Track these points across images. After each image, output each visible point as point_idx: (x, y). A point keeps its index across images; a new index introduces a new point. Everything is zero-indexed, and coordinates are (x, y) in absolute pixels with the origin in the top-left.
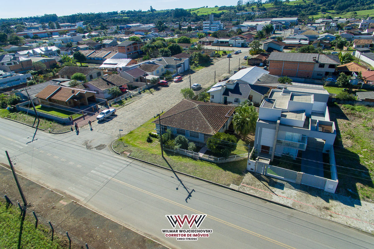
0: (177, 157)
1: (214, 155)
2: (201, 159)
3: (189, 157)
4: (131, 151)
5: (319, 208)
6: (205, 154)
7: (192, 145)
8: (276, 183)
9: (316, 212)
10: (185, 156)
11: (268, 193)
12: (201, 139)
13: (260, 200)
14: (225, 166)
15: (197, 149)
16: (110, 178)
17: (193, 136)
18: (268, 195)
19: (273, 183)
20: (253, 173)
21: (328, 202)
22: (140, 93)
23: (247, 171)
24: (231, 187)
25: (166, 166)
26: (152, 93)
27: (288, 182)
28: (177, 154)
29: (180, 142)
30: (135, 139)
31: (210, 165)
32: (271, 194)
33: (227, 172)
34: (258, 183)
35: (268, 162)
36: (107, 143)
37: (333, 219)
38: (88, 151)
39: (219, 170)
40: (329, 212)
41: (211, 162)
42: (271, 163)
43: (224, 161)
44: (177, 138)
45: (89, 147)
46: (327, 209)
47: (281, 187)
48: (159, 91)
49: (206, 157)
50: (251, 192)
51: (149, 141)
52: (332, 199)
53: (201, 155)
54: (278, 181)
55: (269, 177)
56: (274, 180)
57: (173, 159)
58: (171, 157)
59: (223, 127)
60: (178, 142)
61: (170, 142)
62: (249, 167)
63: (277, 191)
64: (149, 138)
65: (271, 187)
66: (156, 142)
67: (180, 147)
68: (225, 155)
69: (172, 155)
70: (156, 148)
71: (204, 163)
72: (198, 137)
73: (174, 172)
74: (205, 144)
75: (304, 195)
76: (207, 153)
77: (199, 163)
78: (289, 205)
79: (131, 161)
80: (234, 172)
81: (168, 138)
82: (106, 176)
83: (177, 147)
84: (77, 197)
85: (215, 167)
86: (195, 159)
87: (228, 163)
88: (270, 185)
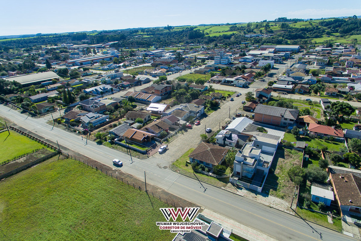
0: (200, 174)
1: (216, 174)
2: (211, 176)
3: (205, 174)
4: (179, 171)
5: (253, 197)
6: (212, 173)
7: (206, 169)
8: (240, 187)
9: (251, 198)
10: (203, 174)
11: (236, 191)
12: (211, 166)
13: (232, 193)
14: (220, 180)
15: (209, 171)
16: (174, 182)
17: (207, 165)
18: (235, 192)
19: (239, 187)
20: (231, 183)
21: (257, 195)
22: (176, 133)
23: (229, 182)
24: (221, 188)
25: (196, 178)
26: (183, 134)
27: (244, 187)
28: (200, 173)
29: (201, 167)
30: (180, 164)
31: (214, 179)
32: (237, 191)
33: (221, 182)
34: (233, 187)
35: (237, 179)
36: (168, 166)
37: (256, 201)
38: (160, 169)
39: (218, 181)
40: (256, 199)
41: (215, 177)
42: (238, 180)
43: (220, 177)
44: (200, 166)
45: (160, 167)
46: (256, 197)
47: (241, 189)
48: (187, 132)
49: (213, 175)
50: (229, 190)
51: (187, 165)
52: (259, 194)
53: (210, 174)
54: (241, 187)
55: (237, 185)
56: (239, 186)
57: (198, 175)
58: (197, 174)
59: (221, 160)
60: (200, 167)
61: (197, 167)
62: (230, 181)
63: (239, 190)
64: (186, 164)
65: (237, 189)
66: (190, 166)
67: (202, 170)
68: (221, 175)
69: (198, 173)
70: (190, 169)
71: (212, 178)
72: (209, 165)
73: (199, 181)
74: (212, 169)
75: (249, 192)
76: (213, 173)
77: (210, 177)
78: (242, 196)
79: (180, 175)
80: (223, 182)
81: (196, 165)
82: (172, 181)
83: (200, 170)
84: (163, 189)
85: (216, 180)
86: (208, 175)
87: (222, 178)
88: (237, 188)
